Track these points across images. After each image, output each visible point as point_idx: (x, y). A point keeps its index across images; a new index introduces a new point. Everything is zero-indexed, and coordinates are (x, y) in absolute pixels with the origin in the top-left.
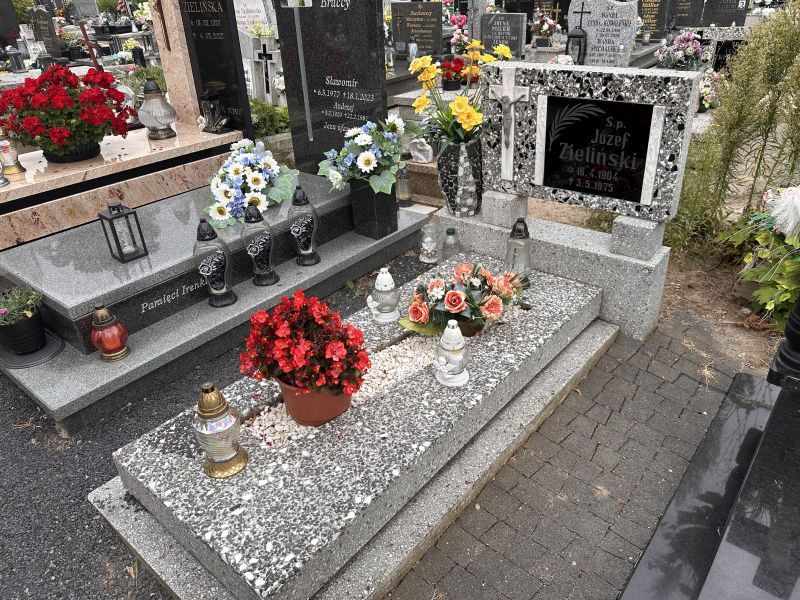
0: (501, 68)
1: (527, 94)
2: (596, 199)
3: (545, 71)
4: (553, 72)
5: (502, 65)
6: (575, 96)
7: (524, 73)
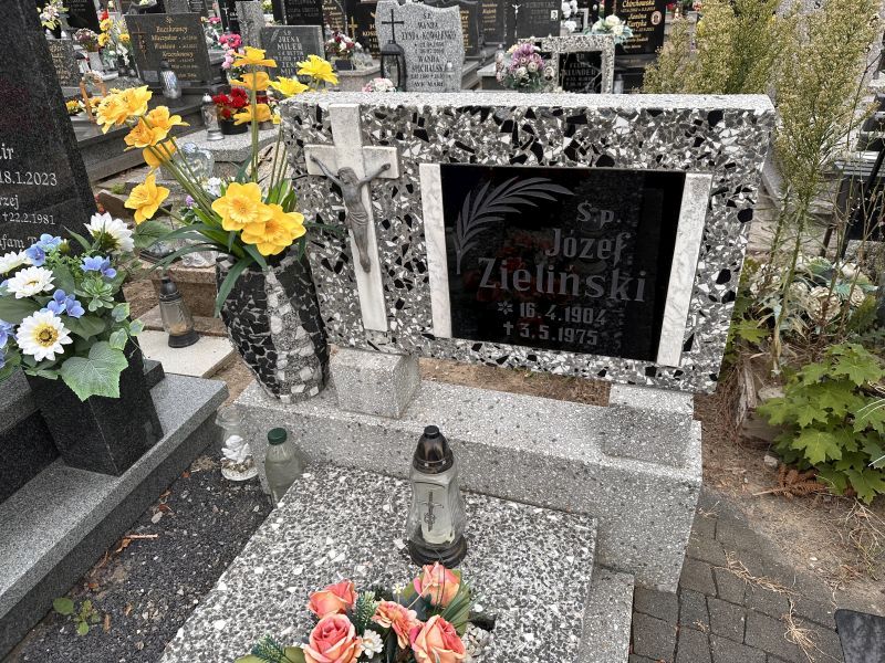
0: (324, 106)
1: (393, 160)
2: (562, 357)
3: (427, 109)
4: (447, 112)
5: (324, 99)
6: (503, 161)
7: (379, 116)
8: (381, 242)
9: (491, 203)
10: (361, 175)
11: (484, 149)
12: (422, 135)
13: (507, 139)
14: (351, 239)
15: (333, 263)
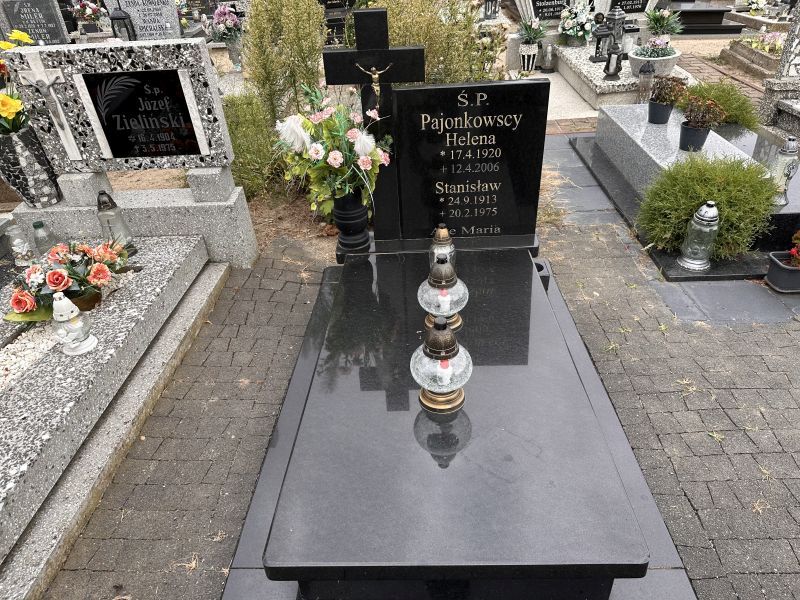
0: (23, 53)
1: (60, 74)
2: (165, 159)
3: (69, 52)
4: (78, 52)
5: (23, 50)
6: (108, 70)
7: (49, 55)
8: (66, 114)
9: (110, 90)
10: (48, 83)
11: (98, 66)
12: (70, 62)
13: (106, 61)
14: (51, 115)
15: (46, 129)
